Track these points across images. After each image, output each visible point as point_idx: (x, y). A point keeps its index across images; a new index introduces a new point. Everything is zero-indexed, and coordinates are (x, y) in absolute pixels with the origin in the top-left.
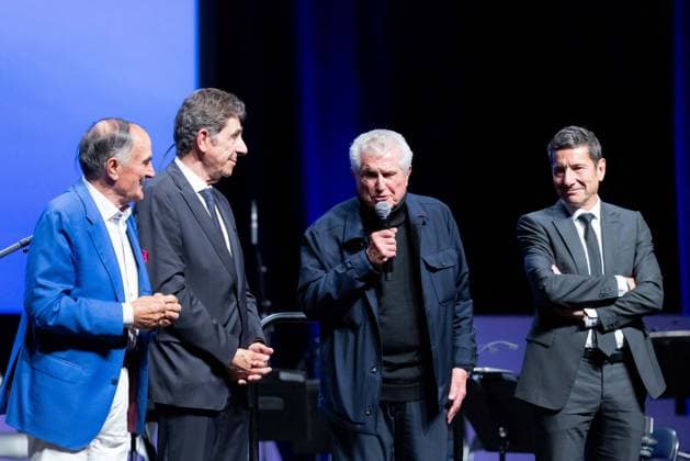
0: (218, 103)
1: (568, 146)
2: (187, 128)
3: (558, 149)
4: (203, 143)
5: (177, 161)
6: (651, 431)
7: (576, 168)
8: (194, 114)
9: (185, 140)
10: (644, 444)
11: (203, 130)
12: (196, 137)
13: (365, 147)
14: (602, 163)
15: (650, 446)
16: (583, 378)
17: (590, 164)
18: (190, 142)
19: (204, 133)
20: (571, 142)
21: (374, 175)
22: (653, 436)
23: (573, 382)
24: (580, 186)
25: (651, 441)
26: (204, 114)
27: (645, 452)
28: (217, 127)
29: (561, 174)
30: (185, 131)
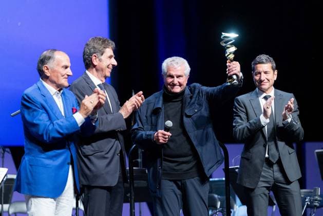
0: (100, 42)
1: (263, 63)
2: (87, 55)
3: (257, 64)
4: (95, 61)
5: (87, 72)
6: (319, 194)
7: (266, 73)
8: (90, 48)
9: (87, 61)
10: (316, 200)
12: (91, 58)
13: (169, 63)
14: (276, 72)
15: (320, 201)
17: (272, 71)
18: (89, 61)
19: (95, 56)
20: (264, 61)
21: (172, 77)
22: (320, 196)
23: (261, 173)
24: (267, 81)
25: (319, 199)
26: (94, 48)
27: (317, 204)
28: (101, 53)
29: (259, 75)
30: (87, 56)
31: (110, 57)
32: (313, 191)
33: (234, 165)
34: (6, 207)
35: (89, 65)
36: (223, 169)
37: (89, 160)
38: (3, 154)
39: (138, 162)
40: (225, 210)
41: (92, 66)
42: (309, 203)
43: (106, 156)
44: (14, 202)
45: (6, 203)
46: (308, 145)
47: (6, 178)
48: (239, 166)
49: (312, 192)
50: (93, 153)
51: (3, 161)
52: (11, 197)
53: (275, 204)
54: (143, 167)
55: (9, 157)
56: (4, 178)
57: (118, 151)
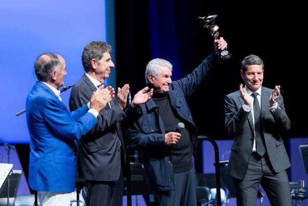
4: (94, 65)
5: (87, 74)
6: (304, 186)
7: (259, 73)
8: (89, 53)
9: (86, 65)
10: (301, 192)
11: (93, 59)
12: (91, 63)
15: (304, 193)
16: (253, 164)
18: (89, 65)
19: (94, 61)
22: (304, 188)
23: (247, 167)
24: (260, 81)
27: (301, 195)
28: (99, 57)
29: (253, 75)
30: (86, 61)
31: (108, 60)
32: (297, 183)
33: (224, 160)
34: (11, 200)
35: (88, 68)
36: (214, 164)
37: (94, 157)
38: (9, 151)
39: (134, 157)
40: (216, 202)
41: (91, 70)
42: (294, 195)
43: (109, 153)
44: (20, 195)
45: (12, 196)
46: (293, 141)
47: (11, 173)
48: (228, 161)
49: (296, 185)
50: (97, 150)
51: (9, 157)
52: (17, 191)
53: (262, 196)
54: (139, 162)
55: (14, 153)
56: (10, 173)
57: (119, 148)
